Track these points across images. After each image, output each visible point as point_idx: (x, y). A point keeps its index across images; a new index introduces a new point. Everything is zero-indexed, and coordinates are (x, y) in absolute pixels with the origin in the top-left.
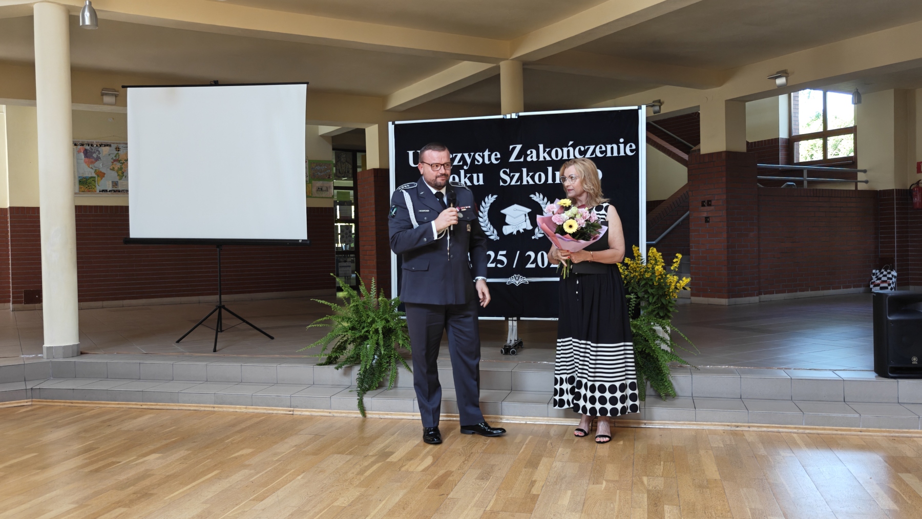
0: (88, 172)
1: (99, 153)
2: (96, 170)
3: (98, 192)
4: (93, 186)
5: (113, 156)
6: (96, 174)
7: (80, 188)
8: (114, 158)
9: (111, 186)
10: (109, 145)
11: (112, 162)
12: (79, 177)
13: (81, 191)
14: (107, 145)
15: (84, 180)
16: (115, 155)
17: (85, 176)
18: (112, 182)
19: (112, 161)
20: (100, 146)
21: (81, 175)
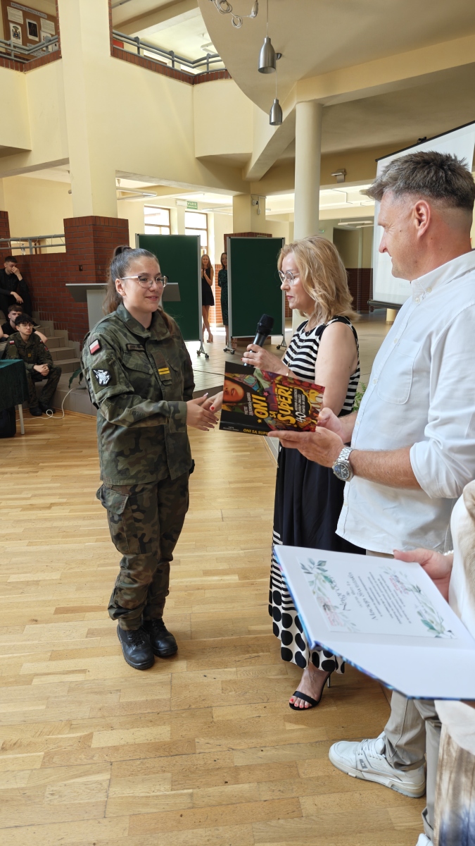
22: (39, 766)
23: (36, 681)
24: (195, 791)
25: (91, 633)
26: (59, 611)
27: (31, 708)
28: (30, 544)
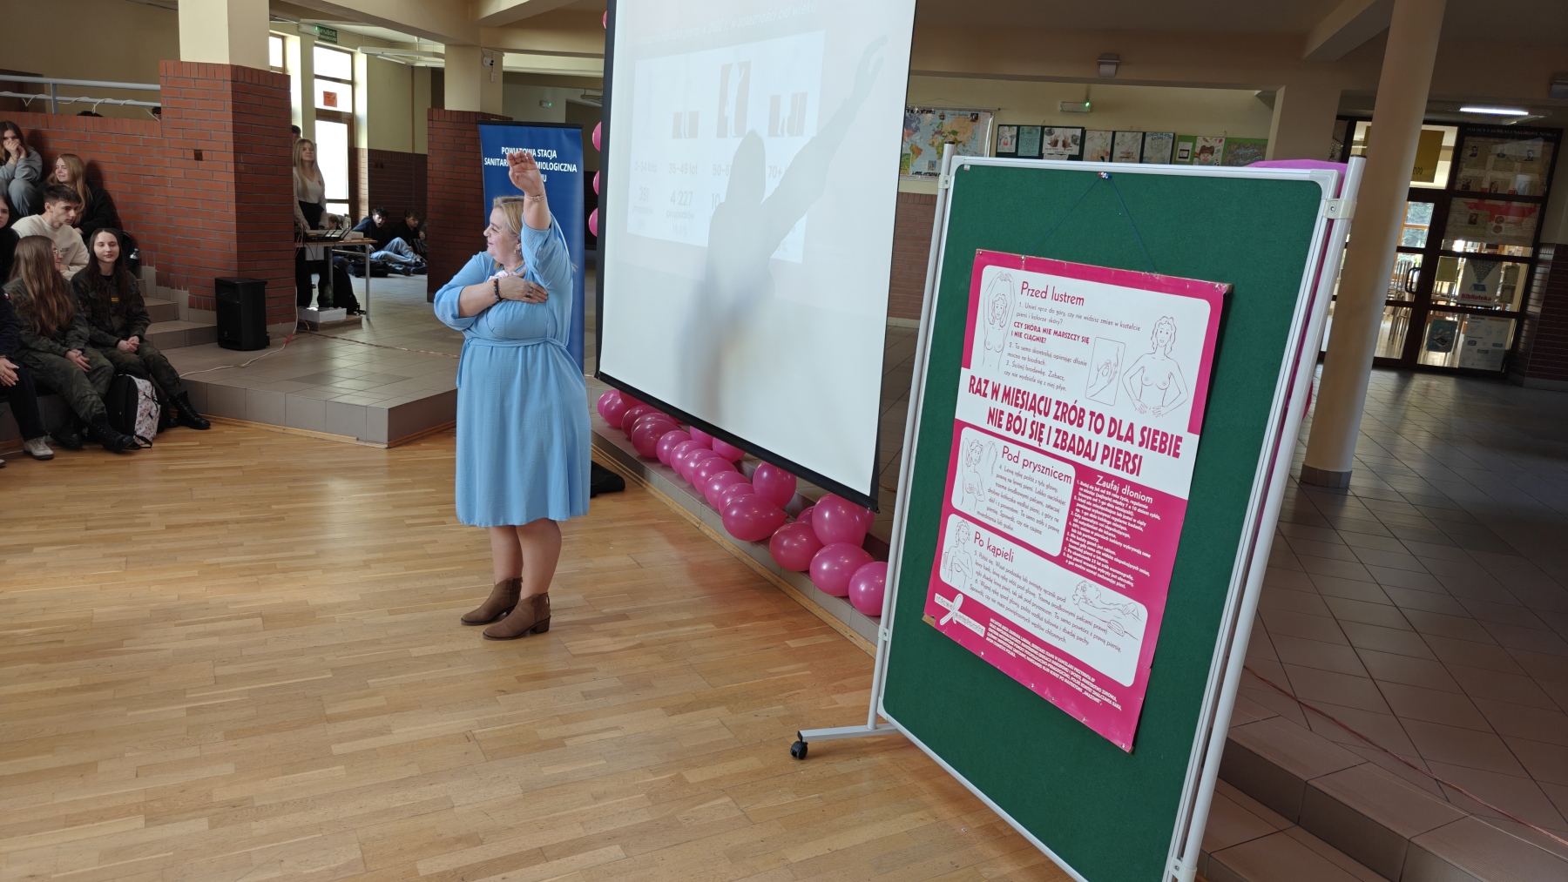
1: (919, 122)
2: (912, 145)
3: (911, 174)
4: (907, 167)
5: (935, 126)
6: (912, 150)
8: (936, 130)
9: (927, 167)
10: (933, 112)
11: (933, 135)
14: (930, 112)
16: (937, 125)
18: (929, 162)
19: (933, 133)
20: (922, 112)
22: (650, 804)
23: (568, 742)
24: (821, 794)
25: (587, 695)
26: (520, 679)
27: (590, 765)
28: (391, 613)
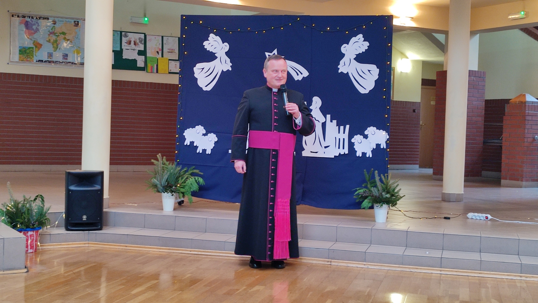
0: (28, 43)
1: (38, 25)
2: (34, 41)
3: (35, 61)
4: (31, 57)
6: (34, 45)
7: (20, 57)
8: (51, 31)
9: (46, 57)
10: (48, 19)
11: (49, 35)
12: (20, 47)
13: (21, 60)
14: (45, 18)
15: (24, 50)
16: (51, 28)
17: (24, 46)
18: (48, 53)
19: (49, 33)
20: (40, 19)
21: (21, 45)
